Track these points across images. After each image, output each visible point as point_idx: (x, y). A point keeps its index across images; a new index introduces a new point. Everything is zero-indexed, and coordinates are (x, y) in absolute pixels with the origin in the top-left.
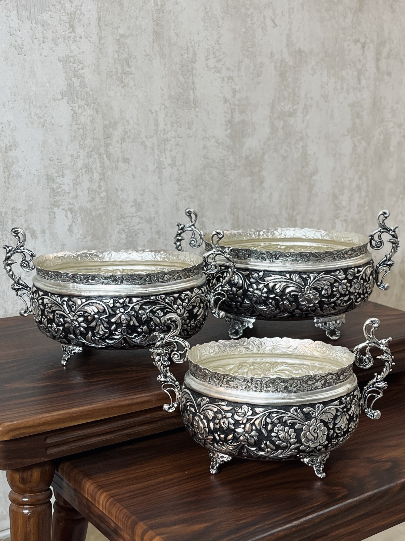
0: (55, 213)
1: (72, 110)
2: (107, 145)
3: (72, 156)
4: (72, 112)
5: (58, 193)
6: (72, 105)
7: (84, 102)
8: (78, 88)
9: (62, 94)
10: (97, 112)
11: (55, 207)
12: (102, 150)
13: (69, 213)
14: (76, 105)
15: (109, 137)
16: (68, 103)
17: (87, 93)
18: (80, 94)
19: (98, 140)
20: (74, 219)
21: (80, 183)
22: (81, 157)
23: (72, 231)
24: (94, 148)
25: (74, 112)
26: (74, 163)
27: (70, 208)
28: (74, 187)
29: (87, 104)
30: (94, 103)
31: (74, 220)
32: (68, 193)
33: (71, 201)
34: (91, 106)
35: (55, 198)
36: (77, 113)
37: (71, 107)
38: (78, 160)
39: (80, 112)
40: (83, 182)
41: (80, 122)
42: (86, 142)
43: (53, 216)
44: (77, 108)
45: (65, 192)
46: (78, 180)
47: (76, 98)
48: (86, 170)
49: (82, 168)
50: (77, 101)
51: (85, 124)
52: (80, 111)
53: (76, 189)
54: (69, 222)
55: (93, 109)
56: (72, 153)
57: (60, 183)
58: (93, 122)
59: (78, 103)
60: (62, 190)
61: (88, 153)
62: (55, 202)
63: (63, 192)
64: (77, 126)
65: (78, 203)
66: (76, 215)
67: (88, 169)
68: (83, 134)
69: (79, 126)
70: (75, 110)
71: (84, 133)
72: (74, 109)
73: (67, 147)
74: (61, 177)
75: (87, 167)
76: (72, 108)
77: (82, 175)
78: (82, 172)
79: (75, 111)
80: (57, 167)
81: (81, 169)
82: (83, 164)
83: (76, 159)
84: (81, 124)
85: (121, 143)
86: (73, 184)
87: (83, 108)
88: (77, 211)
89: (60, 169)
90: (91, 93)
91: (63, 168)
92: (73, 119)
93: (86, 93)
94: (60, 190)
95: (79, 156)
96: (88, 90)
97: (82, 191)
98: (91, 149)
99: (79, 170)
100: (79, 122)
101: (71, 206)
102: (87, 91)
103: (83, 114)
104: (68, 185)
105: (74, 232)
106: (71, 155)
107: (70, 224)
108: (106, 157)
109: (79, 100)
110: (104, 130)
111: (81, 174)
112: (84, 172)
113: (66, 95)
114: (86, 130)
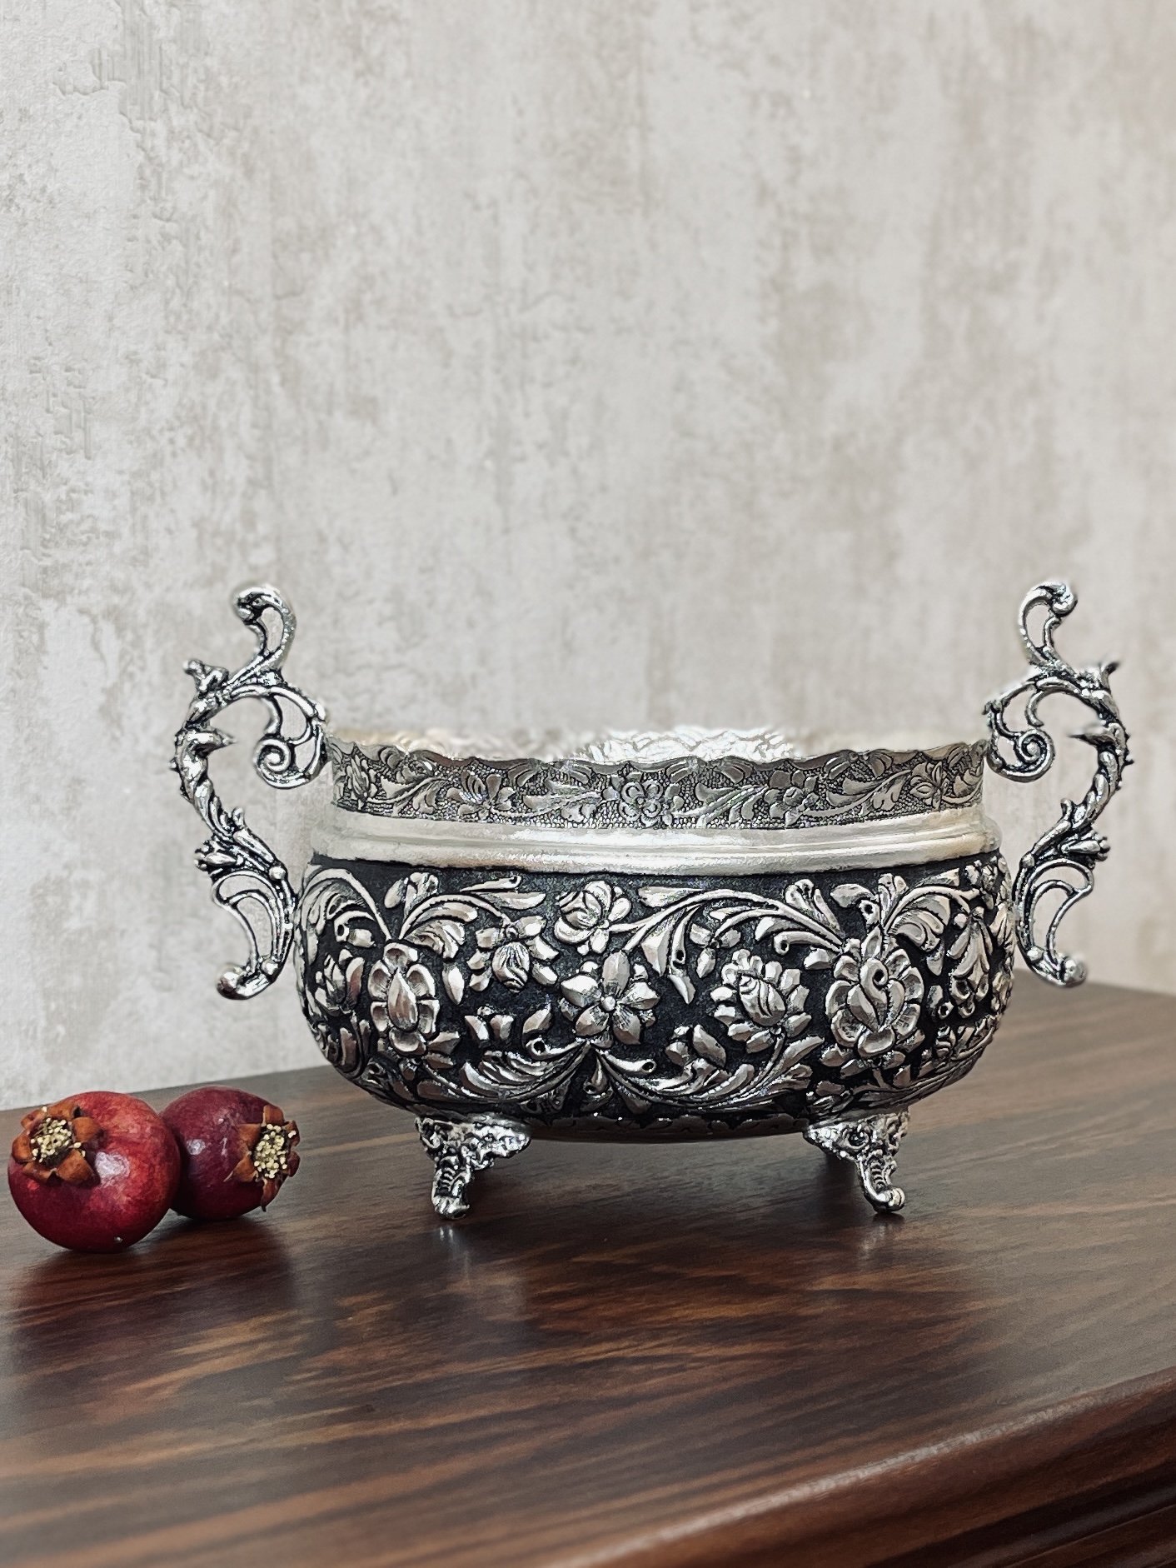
0: (42, 627)
1: (140, 146)
2: (286, 330)
3: (132, 359)
4: (140, 157)
5: (62, 529)
6: (138, 124)
7: (193, 116)
8: (171, 50)
9: (98, 68)
10: (249, 172)
11: (45, 596)
12: (264, 348)
13: (107, 629)
14: (159, 127)
15: (293, 292)
16: (122, 113)
17: (209, 79)
18: (176, 80)
19: (248, 300)
20: (132, 660)
21: (163, 494)
22: (172, 373)
23: (120, 716)
24: (230, 336)
25: (150, 159)
26: (139, 398)
27: (115, 607)
28: (134, 510)
29: (205, 127)
30: (236, 129)
31: (131, 669)
32: (107, 534)
33: (120, 575)
34: (226, 141)
35: (49, 556)
36: (160, 165)
37: (137, 131)
38: (158, 382)
39: (175, 163)
40: (175, 486)
41: (175, 208)
42: (195, 305)
43: (35, 638)
44: (160, 142)
45: (93, 530)
46: (155, 476)
47: (157, 94)
48: (190, 432)
49: (176, 423)
50: (166, 110)
51: (194, 218)
52: (176, 157)
53: (145, 517)
54: (106, 673)
55: (232, 154)
56: (133, 348)
57: (72, 483)
58: (230, 216)
59: (170, 119)
60: (82, 519)
61: (203, 353)
62: (45, 570)
63: (86, 526)
64: (161, 223)
65: (148, 586)
66: (137, 643)
67: (202, 428)
68: (183, 264)
69: (168, 225)
70: (153, 148)
71: (187, 262)
72: (148, 144)
73: (111, 319)
74: (80, 457)
75: (196, 419)
76: (138, 136)
77: (174, 455)
78: (172, 441)
79: (152, 155)
80: (65, 406)
81: (171, 429)
82: (180, 404)
83: (150, 380)
84: (175, 217)
85: (347, 329)
86: (133, 493)
87: (187, 143)
88: (145, 626)
89: (74, 417)
90: (224, 80)
91: (88, 412)
92: (143, 188)
93: (203, 77)
94: (69, 516)
95: (162, 365)
96: (212, 62)
97: (169, 531)
98: (216, 336)
99: (161, 431)
100: (169, 206)
101: (116, 600)
102: (207, 70)
103: (186, 170)
104: (111, 495)
105: (125, 722)
106: (127, 358)
107: (109, 684)
108: (283, 383)
109: (173, 108)
110: (275, 257)
111: (168, 449)
112: (181, 441)
113: (117, 74)
114: (200, 249)
